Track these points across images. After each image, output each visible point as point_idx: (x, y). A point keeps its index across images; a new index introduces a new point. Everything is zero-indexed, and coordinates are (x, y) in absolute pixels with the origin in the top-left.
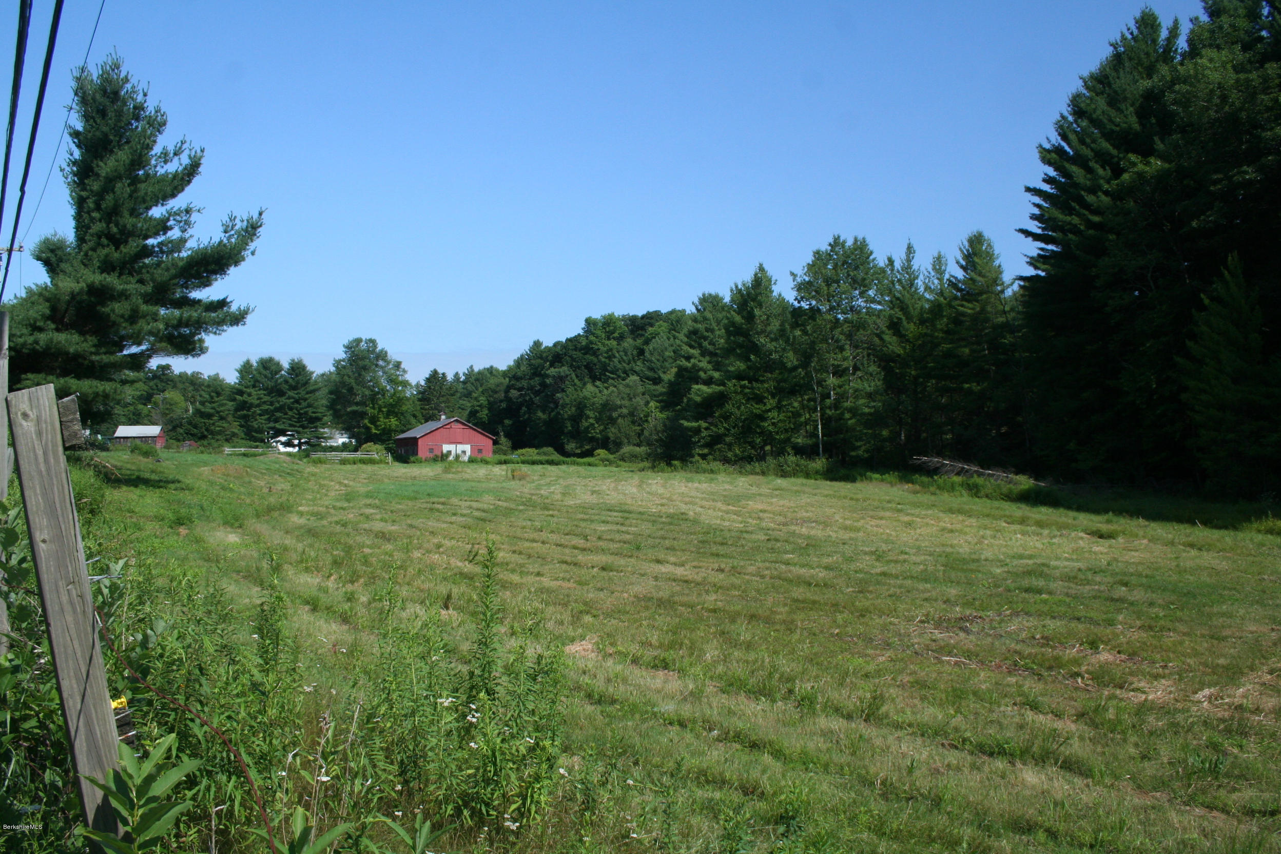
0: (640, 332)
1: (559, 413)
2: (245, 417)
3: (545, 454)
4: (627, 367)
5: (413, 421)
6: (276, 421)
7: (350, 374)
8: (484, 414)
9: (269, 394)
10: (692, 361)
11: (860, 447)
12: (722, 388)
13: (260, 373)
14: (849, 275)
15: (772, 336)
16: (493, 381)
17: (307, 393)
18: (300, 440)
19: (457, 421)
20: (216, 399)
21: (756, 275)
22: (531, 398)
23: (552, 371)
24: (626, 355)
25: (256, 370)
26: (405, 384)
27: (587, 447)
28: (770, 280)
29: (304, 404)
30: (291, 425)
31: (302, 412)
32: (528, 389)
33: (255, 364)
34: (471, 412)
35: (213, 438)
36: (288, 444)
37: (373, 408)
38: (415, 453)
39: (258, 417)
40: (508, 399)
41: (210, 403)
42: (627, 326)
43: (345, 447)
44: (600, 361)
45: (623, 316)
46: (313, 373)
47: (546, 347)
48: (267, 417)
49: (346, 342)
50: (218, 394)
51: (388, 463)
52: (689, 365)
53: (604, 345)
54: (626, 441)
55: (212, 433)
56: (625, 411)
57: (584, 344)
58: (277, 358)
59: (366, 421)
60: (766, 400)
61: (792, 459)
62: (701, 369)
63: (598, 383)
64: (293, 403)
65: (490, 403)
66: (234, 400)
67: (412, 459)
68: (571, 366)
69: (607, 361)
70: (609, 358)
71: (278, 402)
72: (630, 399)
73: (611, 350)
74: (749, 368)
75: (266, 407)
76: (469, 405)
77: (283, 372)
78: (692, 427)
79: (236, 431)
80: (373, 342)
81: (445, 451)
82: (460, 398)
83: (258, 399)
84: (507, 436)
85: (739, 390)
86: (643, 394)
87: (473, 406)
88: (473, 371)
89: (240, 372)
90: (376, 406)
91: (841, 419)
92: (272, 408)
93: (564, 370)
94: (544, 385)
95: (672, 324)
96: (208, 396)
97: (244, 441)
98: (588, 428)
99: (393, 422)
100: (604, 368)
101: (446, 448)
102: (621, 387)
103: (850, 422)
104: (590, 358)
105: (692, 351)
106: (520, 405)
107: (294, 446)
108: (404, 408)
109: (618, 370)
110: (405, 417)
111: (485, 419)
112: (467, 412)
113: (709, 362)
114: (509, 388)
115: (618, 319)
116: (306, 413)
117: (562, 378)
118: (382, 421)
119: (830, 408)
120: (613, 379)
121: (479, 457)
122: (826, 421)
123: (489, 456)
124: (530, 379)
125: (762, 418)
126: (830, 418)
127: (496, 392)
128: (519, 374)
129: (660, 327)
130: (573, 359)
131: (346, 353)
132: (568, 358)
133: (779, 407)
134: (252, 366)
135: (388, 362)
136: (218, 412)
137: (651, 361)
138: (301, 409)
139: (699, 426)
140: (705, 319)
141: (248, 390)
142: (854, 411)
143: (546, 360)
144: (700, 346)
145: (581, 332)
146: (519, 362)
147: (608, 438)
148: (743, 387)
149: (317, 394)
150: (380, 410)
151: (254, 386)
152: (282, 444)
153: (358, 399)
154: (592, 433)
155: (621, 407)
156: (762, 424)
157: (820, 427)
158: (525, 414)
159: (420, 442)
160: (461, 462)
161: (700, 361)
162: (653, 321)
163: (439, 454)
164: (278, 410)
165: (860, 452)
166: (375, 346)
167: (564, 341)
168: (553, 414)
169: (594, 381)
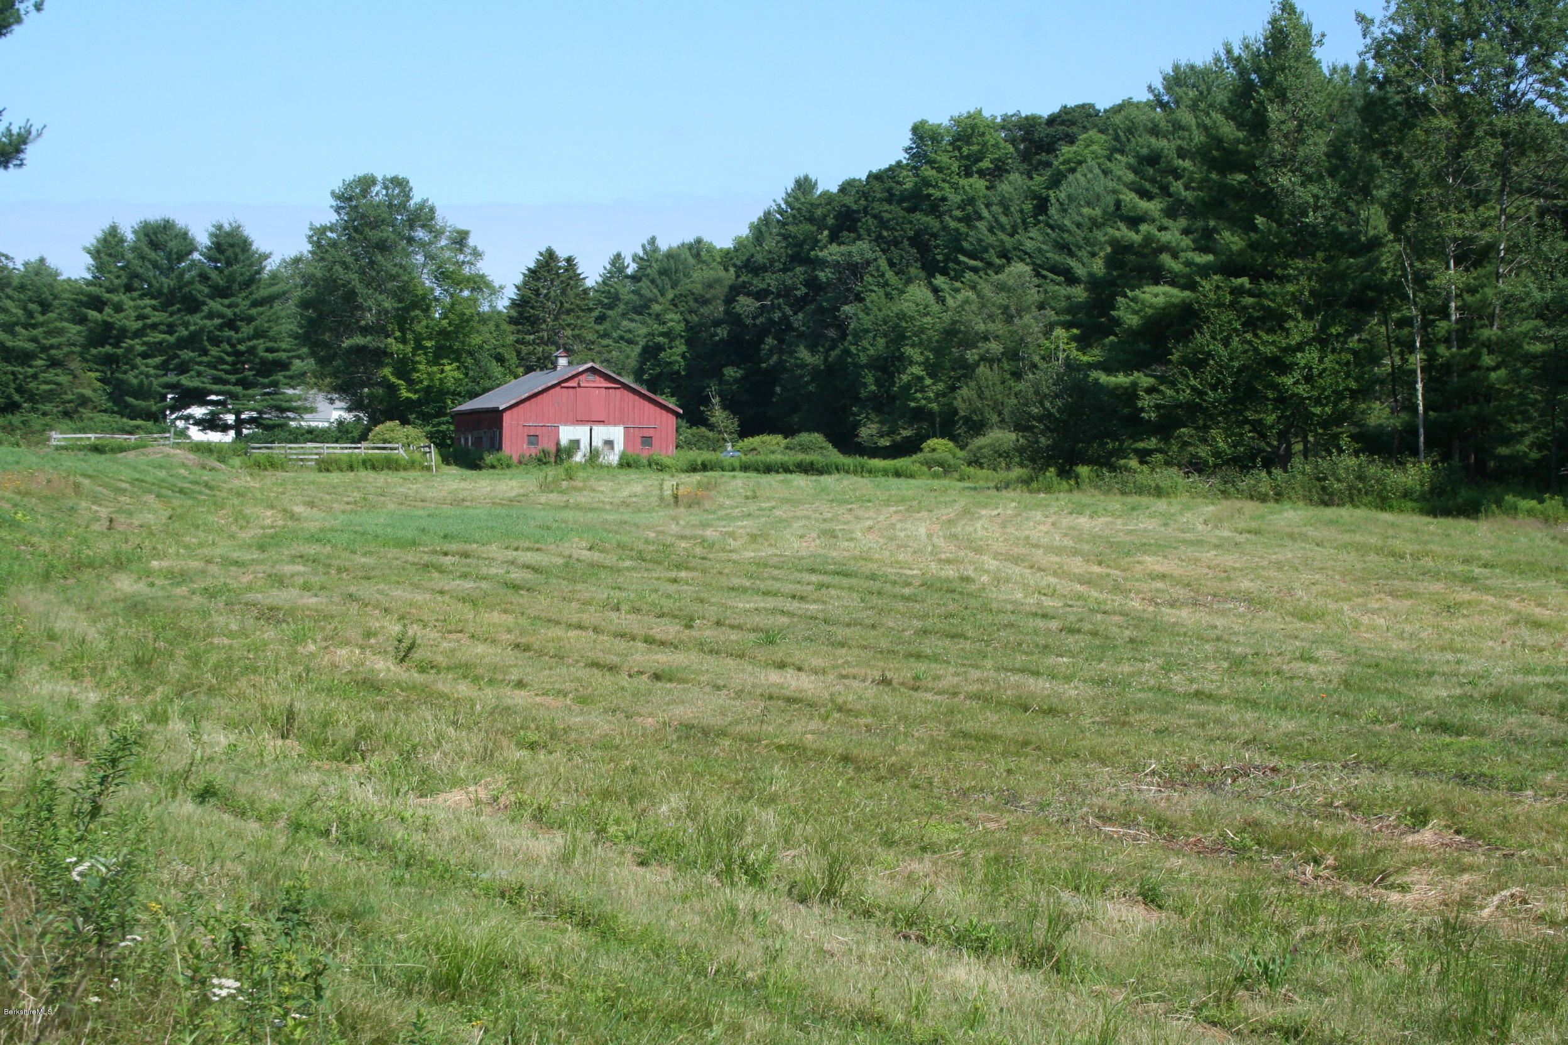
0: (1044, 157)
1: (847, 352)
2: (109, 360)
3: (804, 449)
4: (1009, 242)
5: (496, 369)
6: (183, 369)
7: (349, 259)
8: (676, 354)
9: (164, 307)
10: (1144, 228)
11: (1523, 434)
12: (1187, 293)
13: (143, 258)
14: (1500, 19)
15: (1309, 169)
16: (700, 276)
17: (255, 304)
18: (238, 414)
19: (592, 370)
20: (41, 318)
21: (1274, 22)
22: (785, 317)
23: (833, 252)
24: (1006, 212)
25: (134, 249)
26: (479, 283)
27: (905, 433)
28: (1307, 33)
29: (247, 330)
30: (217, 380)
31: (241, 348)
32: (778, 295)
33: (130, 236)
34: (646, 350)
35: (34, 410)
36: (211, 424)
37: (404, 341)
38: (496, 445)
39: (138, 361)
40: (733, 319)
41: (26, 326)
42: (1013, 142)
43: (341, 433)
44: (945, 228)
45: (1005, 118)
46: (266, 257)
47: (825, 193)
48: (158, 360)
49: (337, 186)
50: (45, 307)
51: (429, 468)
52: (1135, 238)
53: (955, 187)
54: (995, 418)
55: (32, 398)
56: (995, 347)
57: (908, 185)
58: (181, 221)
59: (387, 371)
60: (1290, 324)
61: (1349, 462)
62: (1165, 248)
63: (939, 280)
64: (220, 328)
65: (689, 327)
66: (82, 320)
67: (489, 458)
68: (879, 238)
69: (963, 227)
70: (967, 220)
71: (186, 325)
72: (1009, 319)
73: (971, 201)
74: (1253, 246)
75: (155, 337)
76: (644, 331)
77: (196, 256)
78: (1117, 387)
79: (88, 392)
80: (400, 184)
81: (564, 441)
82: (624, 315)
83: (139, 318)
84: (729, 405)
85: (1228, 299)
86: (1041, 307)
87: (651, 334)
88: (656, 250)
89: (96, 254)
90: (409, 336)
91: (1474, 367)
92: (171, 339)
93: (861, 249)
94: (813, 284)
95: (1117, 138)
96: (20, 312)
97: (105, 417)
98: (907, 387)
99: (450, 372)
100: (956, 244)
101: (567, 434)
102: (988, 291)
103: (1493, 375)
104: (922, 219)
105: (1144, 205)
106: (763, 332)
107: (225, 428)
108: (475, 340)
109: (986, 250)
110: (477, 362)
111: (680, 364)
112: (638, 349)
113: (1186, 232)
114: (735, 291)
115: (992, 126)
116: (252, 351)
117: (855, 270)
118: (423, 370)
119: (1447, 341)
120: (975, 270)
121: (644, 455)
122: (1435, 372)
123: (668, 454)
124: (784, 270)
125: (1280, 365)
126: (1447, 367)
127: (705, 302)
128: (759, 258)
129: (1090, 143)
130: (883, 224)
131: (338, 210)
132: (870, 221)
133: (1322, 341)
134: (122, 240)
135: (438, 234)
136: (44, 349)
137: (1062, 228)
138: (240, 341)
139: (1134, 385)
140: (1178, 126)
141: (115, 298)
142: (1507, 349)
143: (821, 224)
144: (1165, 190)
145: (903, 157)
146: (760, 230)
147: (955, 412)
148: (1238, 292)
149: (277, 306)
150: (419, 346)
151: (129, 288)
152: (198, 422)
153: (369, 318)
154: (919, 400)
155: (986, 339)
156: (1279, 380)
157: (1419, 386)
158: (771, 352)
159: (507, 418)
160: (601, 466)
161: (1161, 229)
162: (1075, 129)
163: (553, 450)
164: (183, 343)
165: (1522, 448)
166: (406, 194)
167: (864, 178)
168: (834, 354)
169: (930, 275)
